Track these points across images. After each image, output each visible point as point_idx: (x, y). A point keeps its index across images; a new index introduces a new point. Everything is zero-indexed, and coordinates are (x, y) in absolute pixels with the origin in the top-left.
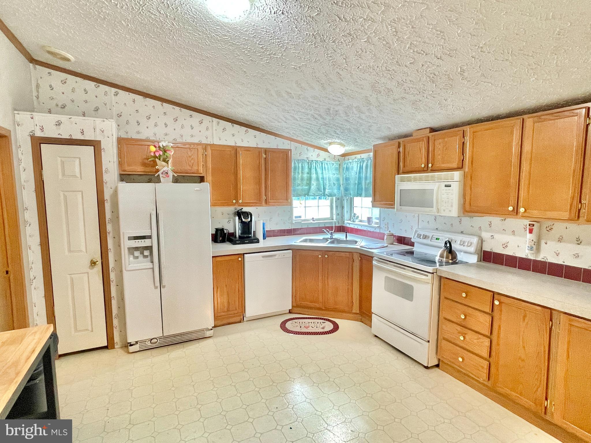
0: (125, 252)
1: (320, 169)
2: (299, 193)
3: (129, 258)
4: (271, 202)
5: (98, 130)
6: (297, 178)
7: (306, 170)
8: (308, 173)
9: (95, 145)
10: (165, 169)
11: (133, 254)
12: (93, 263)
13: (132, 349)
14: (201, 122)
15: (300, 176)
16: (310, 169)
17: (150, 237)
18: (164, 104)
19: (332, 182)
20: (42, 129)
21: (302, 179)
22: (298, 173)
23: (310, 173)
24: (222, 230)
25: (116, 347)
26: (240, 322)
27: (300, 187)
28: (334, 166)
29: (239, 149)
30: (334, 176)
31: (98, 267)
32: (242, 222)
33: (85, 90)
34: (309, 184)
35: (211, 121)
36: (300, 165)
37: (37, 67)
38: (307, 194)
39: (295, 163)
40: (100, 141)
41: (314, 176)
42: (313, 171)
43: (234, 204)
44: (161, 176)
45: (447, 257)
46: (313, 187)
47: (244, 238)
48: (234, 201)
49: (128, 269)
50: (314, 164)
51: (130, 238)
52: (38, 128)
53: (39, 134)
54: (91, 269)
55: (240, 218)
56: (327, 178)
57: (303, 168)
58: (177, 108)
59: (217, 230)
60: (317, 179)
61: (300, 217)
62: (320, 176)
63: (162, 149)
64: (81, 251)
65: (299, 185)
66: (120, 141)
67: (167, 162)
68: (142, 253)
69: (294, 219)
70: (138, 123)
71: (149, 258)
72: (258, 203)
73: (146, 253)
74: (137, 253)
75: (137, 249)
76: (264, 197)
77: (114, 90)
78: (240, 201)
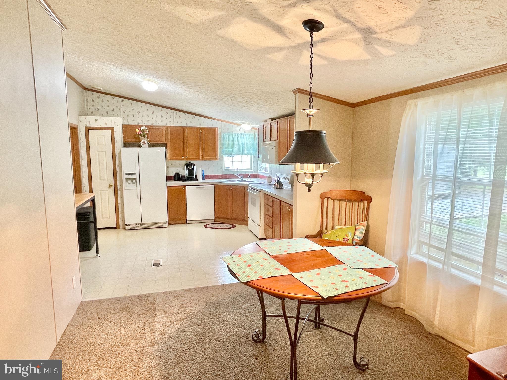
0: (124, 180)
1: (240, 138)
2: (227, 153)
3: (126, 183)
4: (205, 158)
5: (113, 123)
6: (225, 144)
7: (231, 139)
8: (232, 141)
9: (112, 130)
10: (144, 140)
11: (128, 182)
12: (110, 186)
13: (127, 228)
14: (167, 113)
15: (227, 143)
16: (233, 138)
17: (135, 174)
18: (147, 104)
19: (249, 146)
20: (89, 123)
21: (228, 144)
22: (226, 141)
23: (233, 141)
24: (178, 174)
25: (120, 228)
26: (185, 223)
27: (227, 150)
28: (250, 136)
29: (185, 128)
30: (250, 143)
31: (113, 188)
32: (189, 169)
33: (108, 100)
34: (233, 148)
35: (172, 112)
36: (227, 136)
37: (87, 91)
38: (231, 154)
39: (223, 135)
40: (114, 128)
41: (236, 143)
42: (236, 139)
43: (183, 159)
44: (142, 144)
45: (277, 186)
46: (236, 150)
47: (189, 178)
48: (183, 157)
49: (125, 188)
50: (237, 135)
51: (126, 174)
52: (88, 123)
53: (88, 125)
54: (109, 188)
55: (187, 167)
56: (245, 144)
57: (229, 138)
58: (154, 106)
59: (175, 174)
60: (239, 144)
61: (229, 168)
62: (240, 142)
63: (142, 131)
64: (105, 180)
65: (226, 148)
66: (124, 126)
67: (145, 137)
68: (132, 182)
69: (225, 169)
70: (134, 116)
71: (135, 184)
72: (197, 158)
73: (134, 181)
74: (130, 181)
75: (130, 179)
76: (201, 155)
77: (121, 99)
78: (187, 157)
